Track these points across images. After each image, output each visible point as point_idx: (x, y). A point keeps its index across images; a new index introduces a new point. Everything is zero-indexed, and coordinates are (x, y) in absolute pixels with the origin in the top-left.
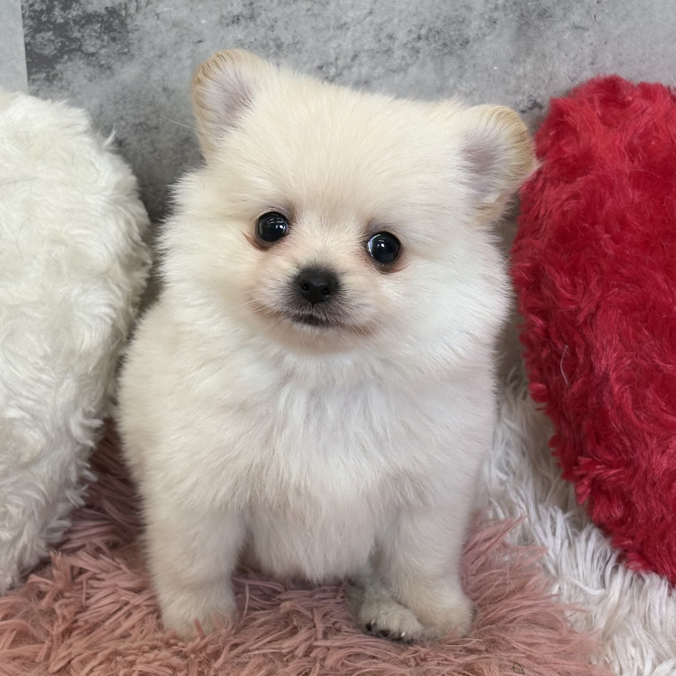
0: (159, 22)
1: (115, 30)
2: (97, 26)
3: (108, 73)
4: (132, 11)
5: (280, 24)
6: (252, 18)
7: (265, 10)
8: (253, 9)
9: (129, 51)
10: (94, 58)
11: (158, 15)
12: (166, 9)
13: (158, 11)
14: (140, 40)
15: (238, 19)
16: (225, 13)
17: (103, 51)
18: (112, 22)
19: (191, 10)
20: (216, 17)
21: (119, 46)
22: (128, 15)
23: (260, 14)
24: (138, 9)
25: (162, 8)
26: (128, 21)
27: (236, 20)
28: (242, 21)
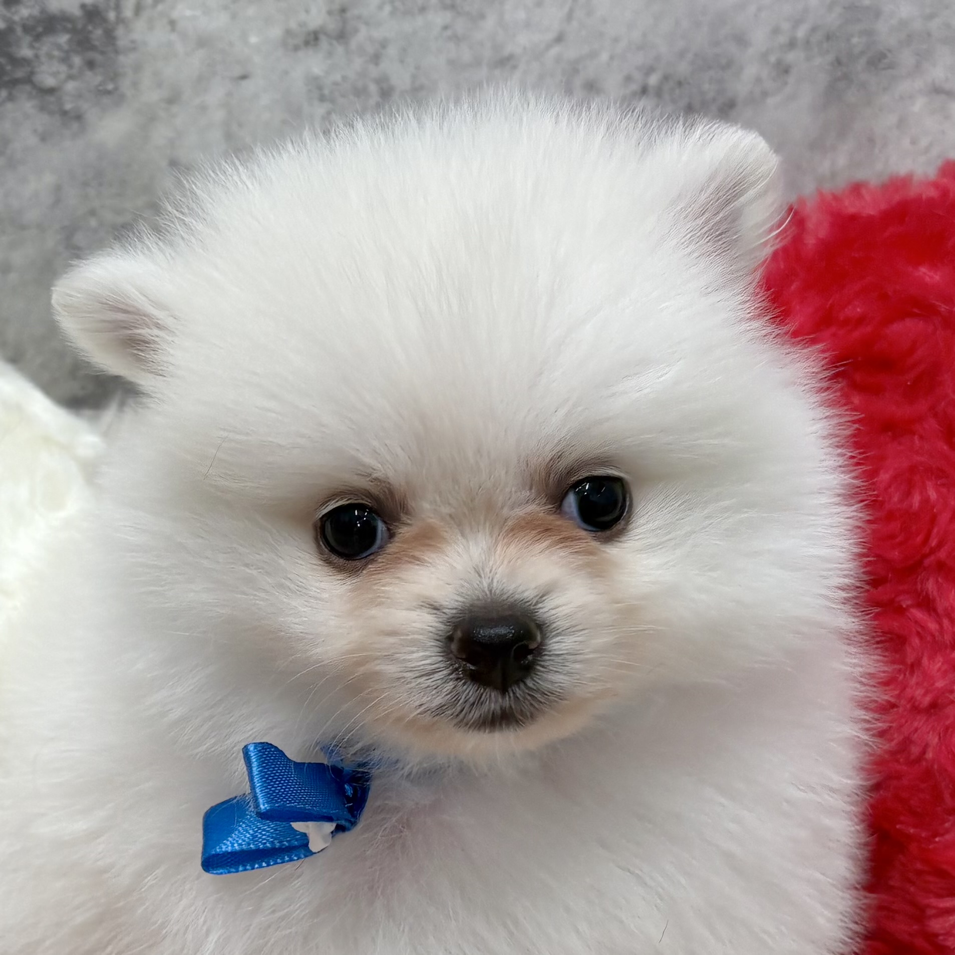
0: (174, 37)
1: (93, 48)
2: (63, 39)
3: (75, 126)
4: (128, 12)
5: (392, 51)
6: (342, 36)
7: (367, 24)
8: (344, 22)
9: (116, 89)
10: (52, 99)
11: (172, 24)
12: (188, 13)
13: (175, 14)
14: (138, 68)
15: (316, 39)
16: (293, 25)
17: (70, 86)
18: (90, 32)
19: (234, 16)
20: (276, 32)
21: (99, 78)
22: (120, 20)
23: (356, 31)
24: (138, 9)
25: (183, 11)
26: (120, 31)
27: (313, 39)
28: (324, 43)
